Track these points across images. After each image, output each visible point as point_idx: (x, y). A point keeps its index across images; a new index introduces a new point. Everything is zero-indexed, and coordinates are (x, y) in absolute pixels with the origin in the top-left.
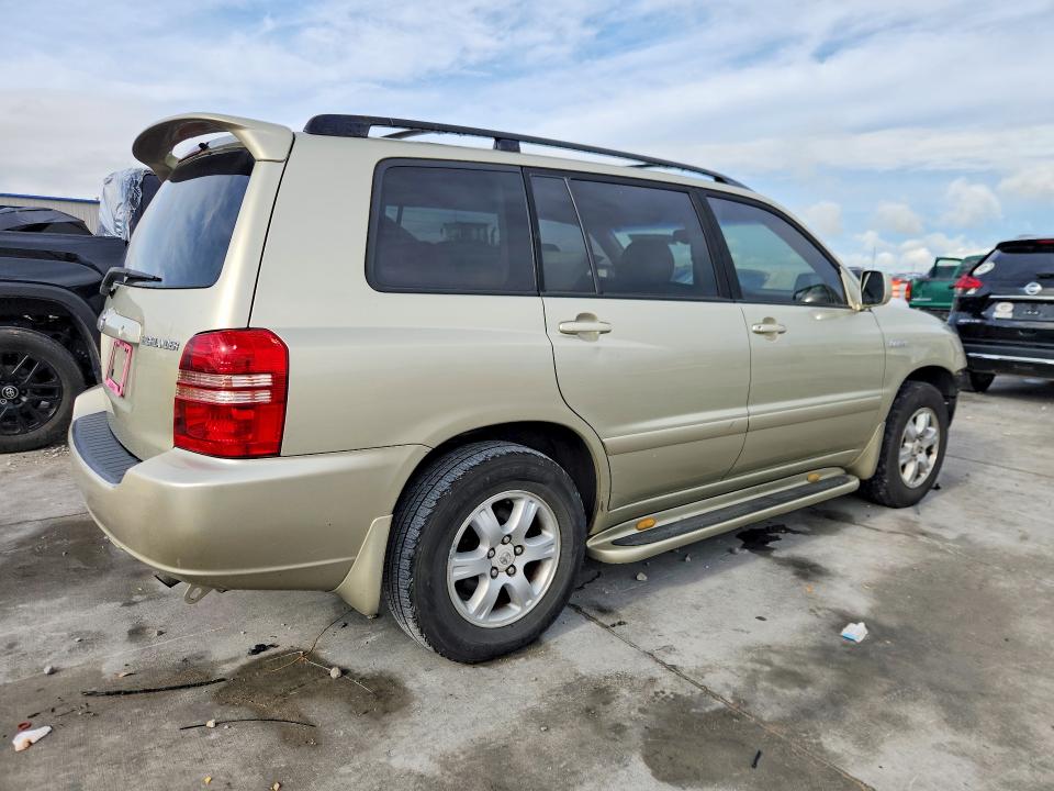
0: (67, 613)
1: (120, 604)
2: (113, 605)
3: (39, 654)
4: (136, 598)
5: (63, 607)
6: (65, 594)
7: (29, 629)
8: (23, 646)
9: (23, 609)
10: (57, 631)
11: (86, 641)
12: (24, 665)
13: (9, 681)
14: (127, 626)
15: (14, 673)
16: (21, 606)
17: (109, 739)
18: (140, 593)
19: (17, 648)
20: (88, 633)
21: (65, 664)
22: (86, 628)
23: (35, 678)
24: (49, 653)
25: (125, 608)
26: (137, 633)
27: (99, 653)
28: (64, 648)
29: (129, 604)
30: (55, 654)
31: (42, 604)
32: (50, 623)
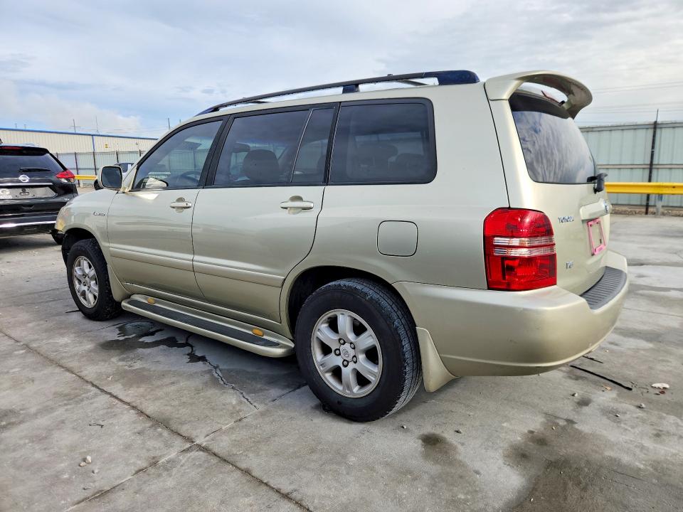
0: (612, 440)
1: (576, 426)
2: (579, 428)
3: (644, 421)
4: (562, 423)
5: (612, 445)
6: (603, 458)
7: (643, 442)
8: (650, 430)
9: (640, 462)
10: (626, 429)
11: (613, 415)
12: (654, 419)
13: (664, 415)
14: (585, 409)
15: (661, 418)
16: (642, 467)
17: (631, 374)
18: (557, 425)
19: (655, 432)
20: (609, 418)
21: (632, 408)
22: (608, 421)
23: (650, 409)
24: (637, 418)
25: (575, 420)
26: (584, 403)
27: (612, 404)
28: (628, 416)
29: (570, 422)
30: (635, 416)
31: (626, 459)
32: (627, 438)
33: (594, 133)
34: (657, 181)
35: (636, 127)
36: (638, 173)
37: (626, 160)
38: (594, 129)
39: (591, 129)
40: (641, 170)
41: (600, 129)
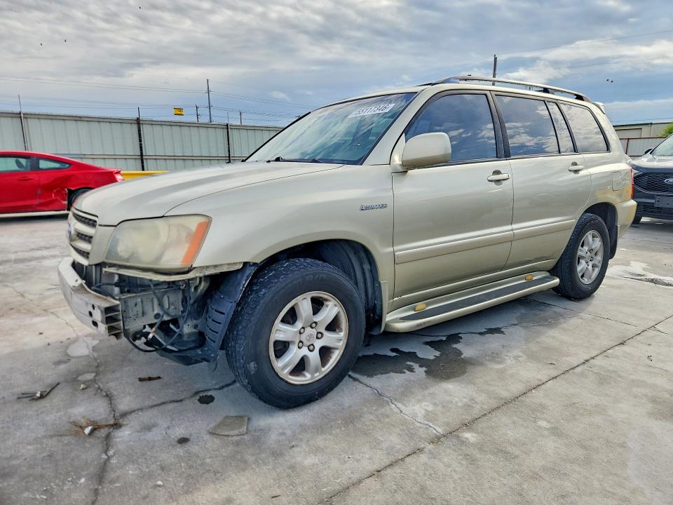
33: (83, 123)
34: (148, 170)
35: (121, 121)
36: (131, 162)
37: (120, 152)
38: (83, 119)
39: (79, 119)
40: (134, 160)
41: (89, 119)
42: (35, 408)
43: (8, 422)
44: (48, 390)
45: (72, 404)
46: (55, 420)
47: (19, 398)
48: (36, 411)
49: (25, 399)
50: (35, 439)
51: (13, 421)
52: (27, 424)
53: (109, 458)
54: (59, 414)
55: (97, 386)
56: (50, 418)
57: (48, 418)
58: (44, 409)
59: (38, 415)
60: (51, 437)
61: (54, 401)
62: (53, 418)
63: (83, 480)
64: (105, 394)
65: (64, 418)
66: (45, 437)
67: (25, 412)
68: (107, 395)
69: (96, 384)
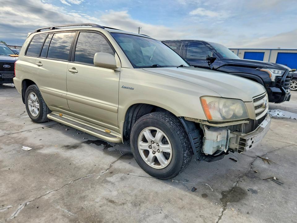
42: (278, 176)
43: (290, 177)
44: (269, 180)
45: (265, 170)
46: (274, 168)
47: (282, 184)
48: (278, 174)
49: (280, 182)
50: (283, 167)
51: (288, 176)
52: (283, 172)
53: (267, 153)
54: (271, 169)
55: (251, 170)
56: (275, 170)
57: (276, 170)
58: (276, 174)
59: (278, 173)
60: (278, 164)
61: (270, 174)
62: (274, 169)
63: (276, 153)
64: (252, 165)
65: (271, 167)
66: (280, 166)
67: (283, 176)
68: (252, 164)
69: (250, 170)
